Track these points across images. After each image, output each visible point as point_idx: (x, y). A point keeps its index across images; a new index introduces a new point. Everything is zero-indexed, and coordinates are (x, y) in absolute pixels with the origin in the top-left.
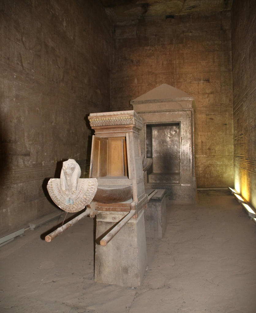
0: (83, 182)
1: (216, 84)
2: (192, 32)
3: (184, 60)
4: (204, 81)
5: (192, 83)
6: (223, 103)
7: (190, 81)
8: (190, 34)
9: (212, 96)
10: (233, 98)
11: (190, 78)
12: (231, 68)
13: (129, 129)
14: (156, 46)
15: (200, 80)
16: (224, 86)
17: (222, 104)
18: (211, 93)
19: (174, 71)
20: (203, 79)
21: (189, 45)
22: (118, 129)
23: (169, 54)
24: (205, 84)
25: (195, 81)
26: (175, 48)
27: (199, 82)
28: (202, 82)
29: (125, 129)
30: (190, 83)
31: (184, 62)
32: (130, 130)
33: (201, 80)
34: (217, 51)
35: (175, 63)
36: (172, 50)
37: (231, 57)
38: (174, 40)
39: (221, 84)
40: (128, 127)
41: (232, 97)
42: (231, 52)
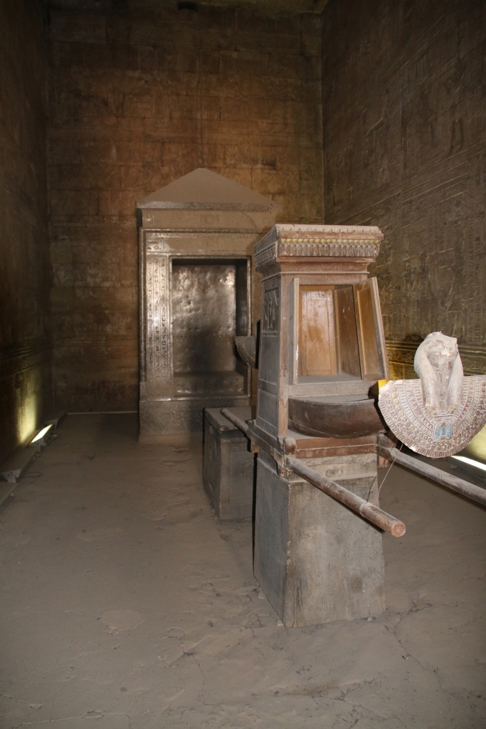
0: (471, 383)
1: (290, 174)
2: (239, 51)
3: (220, 113)
4: (265, 165)
5: (238, 166)
6: (304, 216)
7: (233, 162)
8: (235, 55)
9: (280, 199)
10: (325, 207)
11: (234, 155)
12: (321, 141)
13: (360, 268)
14: (155, 72)
15: (255, 161)
16: (306, 180)
17: (303, 218)
18: (281, 193)
19: (198, 136)
20: (263, 161)
21: (231, 81)
22: (336, 267)
23: (187, 95)
24: (266, 171)
25: (244, 163)
26: (199, 82)
27: (254, 168)
28: (259, 166)
29: (351, 267)
30: (235, 166)
31: (220, 117)
32: (363, 269)
33: (257, 163)
34: (293, 100)
35: (199, 117)
36: (193, 86)
37: (322, 117)
38: (197, 62)
39: (300, 174)
40: (359, 263)
41: (323, 205)
42: (320, 107)
